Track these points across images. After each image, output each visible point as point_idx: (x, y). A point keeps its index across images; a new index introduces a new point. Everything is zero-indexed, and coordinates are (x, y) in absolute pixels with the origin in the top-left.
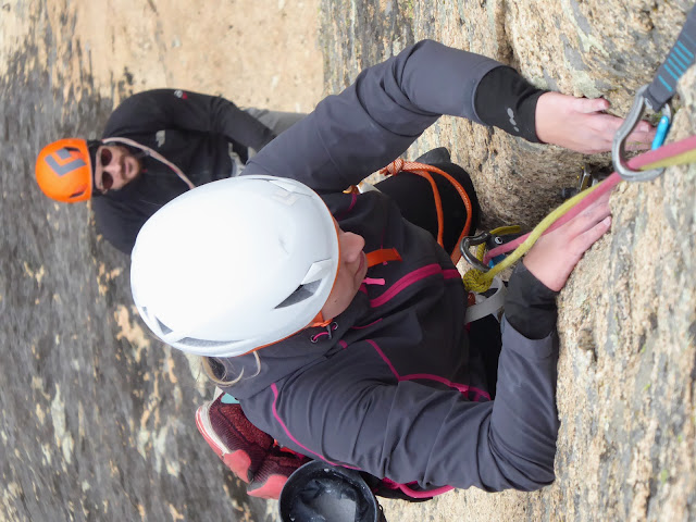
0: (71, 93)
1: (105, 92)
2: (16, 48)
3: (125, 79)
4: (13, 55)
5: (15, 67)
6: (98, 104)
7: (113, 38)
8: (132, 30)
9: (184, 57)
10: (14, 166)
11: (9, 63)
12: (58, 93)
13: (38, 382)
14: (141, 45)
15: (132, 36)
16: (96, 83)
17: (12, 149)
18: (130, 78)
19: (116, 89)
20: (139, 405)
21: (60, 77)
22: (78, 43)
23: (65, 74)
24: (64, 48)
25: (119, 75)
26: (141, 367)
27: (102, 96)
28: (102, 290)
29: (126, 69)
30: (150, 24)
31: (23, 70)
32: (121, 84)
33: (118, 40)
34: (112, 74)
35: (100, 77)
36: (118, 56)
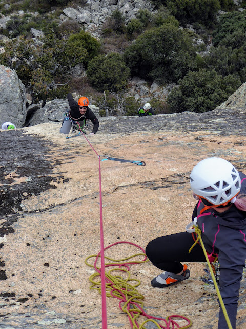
0: (48, 157)
1: (55, 170)
2: (54, 142)
4: (51, 141)
6: (49, 168)
7: (84, 172)
8: (92, 180)
10: (10, 144)
11: (48, 140)
12: (46, 153)
14: (84, 185)
15: (88, 180)
16: (59, 166)
17: (16, 143)
18: (67, 181)
19: (59, 175)
21: (53, 153)
22: (74, 158)
23: (55, 155)
24: (66, 154)
25: (67, 176)
27: (53, 169)
29: (71, 179)
30: (104, 190)
32: (63, 177)
33: (83, 174)
34: (66, 172)
35: (62, 168)
36: (76, 174)
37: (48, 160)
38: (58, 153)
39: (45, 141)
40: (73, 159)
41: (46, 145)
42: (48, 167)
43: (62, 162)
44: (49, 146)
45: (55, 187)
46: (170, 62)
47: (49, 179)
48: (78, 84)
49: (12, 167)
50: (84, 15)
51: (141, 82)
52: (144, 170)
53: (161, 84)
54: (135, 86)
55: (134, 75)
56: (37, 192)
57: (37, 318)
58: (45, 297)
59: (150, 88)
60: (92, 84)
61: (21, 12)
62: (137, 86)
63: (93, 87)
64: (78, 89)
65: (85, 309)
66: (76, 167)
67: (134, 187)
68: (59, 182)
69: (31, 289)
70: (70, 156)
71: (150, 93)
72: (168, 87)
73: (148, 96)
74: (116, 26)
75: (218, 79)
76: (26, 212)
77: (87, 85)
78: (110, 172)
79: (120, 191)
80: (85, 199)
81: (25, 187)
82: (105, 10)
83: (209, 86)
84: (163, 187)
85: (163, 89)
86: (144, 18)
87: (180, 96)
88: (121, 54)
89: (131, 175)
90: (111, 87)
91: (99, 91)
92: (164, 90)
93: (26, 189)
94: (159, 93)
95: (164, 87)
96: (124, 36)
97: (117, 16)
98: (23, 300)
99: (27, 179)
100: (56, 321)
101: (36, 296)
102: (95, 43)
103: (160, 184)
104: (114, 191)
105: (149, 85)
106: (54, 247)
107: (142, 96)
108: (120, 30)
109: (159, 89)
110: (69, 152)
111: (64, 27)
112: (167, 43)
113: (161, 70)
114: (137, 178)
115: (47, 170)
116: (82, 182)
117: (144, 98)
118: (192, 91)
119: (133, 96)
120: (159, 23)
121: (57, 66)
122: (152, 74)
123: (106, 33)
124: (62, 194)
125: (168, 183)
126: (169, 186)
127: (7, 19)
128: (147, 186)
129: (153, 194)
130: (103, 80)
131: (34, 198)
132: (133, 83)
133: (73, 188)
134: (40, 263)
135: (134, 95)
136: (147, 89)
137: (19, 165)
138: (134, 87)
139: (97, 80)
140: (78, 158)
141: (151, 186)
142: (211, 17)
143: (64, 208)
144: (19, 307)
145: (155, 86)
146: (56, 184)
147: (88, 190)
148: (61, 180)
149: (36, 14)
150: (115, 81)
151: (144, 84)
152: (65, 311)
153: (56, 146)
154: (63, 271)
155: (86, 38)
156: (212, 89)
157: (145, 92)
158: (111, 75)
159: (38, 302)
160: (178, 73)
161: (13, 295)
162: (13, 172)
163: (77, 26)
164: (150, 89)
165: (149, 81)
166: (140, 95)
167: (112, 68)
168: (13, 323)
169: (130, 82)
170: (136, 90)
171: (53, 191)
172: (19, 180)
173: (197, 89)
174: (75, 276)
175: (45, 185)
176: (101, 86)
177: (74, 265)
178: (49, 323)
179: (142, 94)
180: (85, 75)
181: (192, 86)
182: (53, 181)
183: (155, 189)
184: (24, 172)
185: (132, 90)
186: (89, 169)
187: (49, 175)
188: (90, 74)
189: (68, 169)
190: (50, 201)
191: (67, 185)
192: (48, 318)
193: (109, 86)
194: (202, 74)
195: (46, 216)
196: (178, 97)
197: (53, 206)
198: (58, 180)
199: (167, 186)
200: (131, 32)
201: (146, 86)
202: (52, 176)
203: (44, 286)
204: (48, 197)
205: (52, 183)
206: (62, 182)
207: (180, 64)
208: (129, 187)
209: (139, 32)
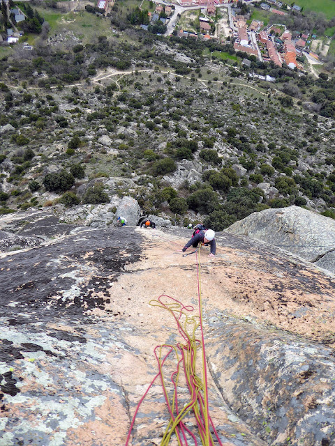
0: (142, 245)
1: (143, 253)
2: (147, 237)
4: (145, 236)
7: (156, 255)
8: (158, 260)
9: (156, 277)
12: (141, 243)
13: (90, 236)
18: (146, 259)
19: (144, 255)
20: (70, 256)
21: (144, 243)
25: (147, 256)
26: (79, 257)
28: (98, 249)
29: (149, 258)
30: (162, 267)
33: (155, 257)
34: (147, 254)
35: (146, 252)
36: (152, 256)
37: (141, 247)
38: (147, 244)
40: (152, 248)
42: (140, 251)
43: (147, 249)
44: (144, 239)
46: (207, 205)
47: (139, 257)
48: (165, 209)
49: (124, 248)
50: (172, 180)
51: (193, 212)
52: (183, 259)
53: (201, 214)
55: (190, 208)
56: (133, 262)
57: (119, 326)
58: (126, 315)
60: (171, 210)
61: (145, 175)
64: (164, 211)
65: (143, 324)
66: (153, 253)
67: (176, 268)
69: (121, 310)
70: (151, 246)
72: (204, 216)
74: (185, 186)
75: (227, 215)
76: (126, 271)
77: (169, 210)
78: (167, 258)
79: (169, 268)
80: (153, 270)
81: (127, 259)
82: (181, 179)
83: (222, 218)
84: (189, 270)
86: (198, 185)
88: (186, 199)
89: (176, 260)
90: (179, 212)
91: (173, 213)
93: (128, 260)
94: (200, 218)
95: (202, 216)
96: (188, 191)
97: (186, 182)
98: (115, 315)
99: (129, 255)
100: (128, 329)
101: (122, 314)
102: (175, 192)
103: (189, 268)
104: (167, 268)
105: (196, 214)
106: (134, 291)
108: (187, 188)
110: (152, 244)
111: (163, 184)
112: (206, 196)
113: (202, 208)
114: (179, 262)
116: (154, 260)
117: (193, 219)
119: (188, 217)
120: (204, 188)
121: (156, 201)
122: (198, 209)
123: (180, 189)
124: (144, 264)
125: (192, 268)
127: (139, 177)
128: (182, 268)
129: (184, 273)
130: (176, 209)
131: (131, 264)
132: (189, 212)
133: (149, 263)
134: (126, 298)
137: (128, 247)
139: (173, 208)
140: (155, 248)
141: (185, 268)
142: (227, 189)
143: (143, 272)
144: (113, 318)
145: (199, 215)
146: (142, 259)
147: (156, 265)
149: (151, 177)
150: (181, 210)
152: (133, 323)
153: (147, 239)
154: (136, 303)
155: (172, 190)
156: (223, 220)
157: (194, 217)
158: (180, 207)
159: (122, 317)
160: (209, 210)
161: (112, 311)
162: (124, 251)
163: (168, 184)
164: (196, 216)
165: (196, 212)
166: (191, 217)
167: (181, 204)
168: (108, 327)
170: (190, 215)
171: (140, 262)
172: (125, 255)
174: (141, 307)
175: (137, 259)
176: (174, 211)
177: (142, 301)
178: (124, 329)
180: (168, 205)
181: (215, 217)
183: (186, 270)
184: (129, 251)
185: (188, 215)
186: (158, 255)
187: (140, 255)
188: (170, 205)
189: (149, 253)
190: (138, 267)
191: (147, 261)
192: (124, 327)
194: (220, 212)
195: (133, 275)
197: (139, 270)
199: (192, 270)
200: (191, 190)
203: (126, 309)
204: (137, 266)
207: (211, 207)
208: (174, 267)
209: (195, 190)
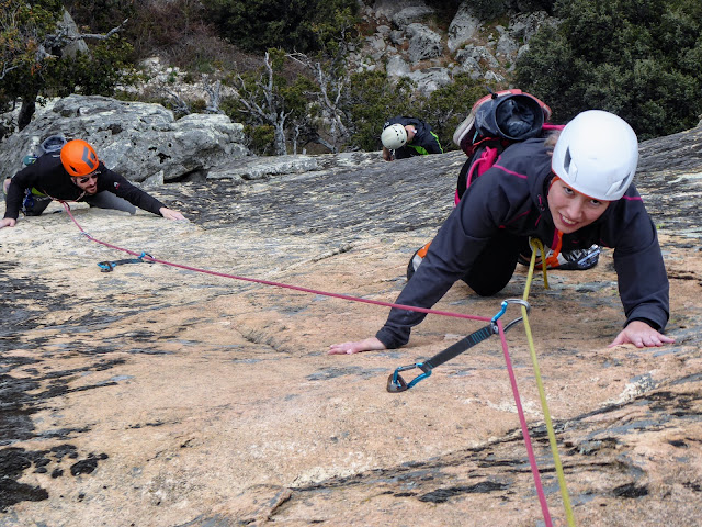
0: (21, 361)
1: (43, 421)
2: (52, 285)
3: (83, 457)
4: (40, 282)
5: (23, 287)
6: (16, 411)
7: (159, 424)
8: (189, 459)
11: (26, 279)
12: (13, 342)
14: (159, 481)
15: (176, 462)
16: (58, 401)
18: (87, 467)
19: (57, 442)
21: (40, 342)
22: (120, 362)
23: (50, 348)
25: (87, 445)
27: (34, 417)
29: (104, 457)
31: (24, 297)
32: (70, 450)
33: (157, 435)
34: (86, 430)
35: (73, 410)
36: (126, 437)
37: (17, 373)
38: (64, 339)
39: (17, 285)
40: (117, 369)
41: (20, 302)
43: (73, 385)
44: (32, 305)
45: (41, 495)
47: (17, 462)
48: (166, 24)
51: (413, 11)
52: (400, 411)
53: (489, 16)
54: (387, 28)
59: (446, 30)
60: (222, 24)
62: (394, 26)
63: (223, 35)
64: (164, 44)
66: (130, 404)
67: (356, 493)
68: (57, 474)
70: (109, 356)
71: (445, 51)
72: (517, 27)
73: (438, 61)
77: (202, 28)
78: (263, 425)
79: (299, 510)
83: (675, 16)
84: (472, 489)
85: (497, 35)
87: (565, 58)
89: (346, 435)
90: (295, 35)
91: (247, 51)
92: (503, 38)
94: (482, 50)
95: (500, 28)
103: (462, 475)
104: (275, 512)
105: (443, 21)
107: (417, 63)
109: (483, 35)
110: (106, 333)
114: (374, 444)
115: (13, 420)
116: (152, 470)
117: (423, 71)
118: (610, 38)
119: (380, 64)
124: (69, 521)
125: (493, 473)
126: (498, 487)
128: (410, 487)
129: (430, 524)
130: (263, 8)
132: (378, 15)
133: (114, 496)
135: (385, 60)
136: (435, 37)
138: (383, 29)
139: (241, 7)
140: (141, 365)
141: (425, 484)
145: (466, 26)
146: (44, 481)
147: (174, 500)
148: (67, 464)
150: (309, 8)
151: (424, 19)
153: (60, 304)
156: (687, 31)
157: (429, 49)
164: (445, 38)
165: (444, 8)
166: (408, 60)
169: (369, 10)
170: (390, 41)
171: (31, 510)
173: (629, 30)
176: (255, 31)
179: (416, 56)
181: (608, 18)
182: (32, 468)
183: (440, 497)
185: (378, 44)
186: (179, 414)
187: (17, 444)
191: (89, 483)
193: (286, 30)
196: (558, 63)
198: (52, 466)
199: (490, 487)
201: (432, 23)
202: (29, 446)
205: (28, 477)
206: (67, 472)
208: (336, 493)
